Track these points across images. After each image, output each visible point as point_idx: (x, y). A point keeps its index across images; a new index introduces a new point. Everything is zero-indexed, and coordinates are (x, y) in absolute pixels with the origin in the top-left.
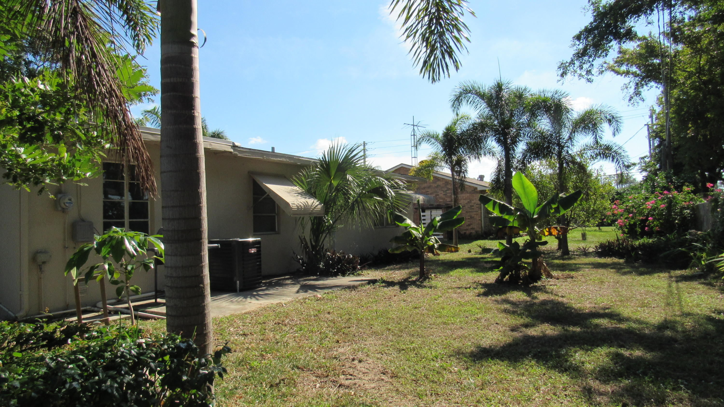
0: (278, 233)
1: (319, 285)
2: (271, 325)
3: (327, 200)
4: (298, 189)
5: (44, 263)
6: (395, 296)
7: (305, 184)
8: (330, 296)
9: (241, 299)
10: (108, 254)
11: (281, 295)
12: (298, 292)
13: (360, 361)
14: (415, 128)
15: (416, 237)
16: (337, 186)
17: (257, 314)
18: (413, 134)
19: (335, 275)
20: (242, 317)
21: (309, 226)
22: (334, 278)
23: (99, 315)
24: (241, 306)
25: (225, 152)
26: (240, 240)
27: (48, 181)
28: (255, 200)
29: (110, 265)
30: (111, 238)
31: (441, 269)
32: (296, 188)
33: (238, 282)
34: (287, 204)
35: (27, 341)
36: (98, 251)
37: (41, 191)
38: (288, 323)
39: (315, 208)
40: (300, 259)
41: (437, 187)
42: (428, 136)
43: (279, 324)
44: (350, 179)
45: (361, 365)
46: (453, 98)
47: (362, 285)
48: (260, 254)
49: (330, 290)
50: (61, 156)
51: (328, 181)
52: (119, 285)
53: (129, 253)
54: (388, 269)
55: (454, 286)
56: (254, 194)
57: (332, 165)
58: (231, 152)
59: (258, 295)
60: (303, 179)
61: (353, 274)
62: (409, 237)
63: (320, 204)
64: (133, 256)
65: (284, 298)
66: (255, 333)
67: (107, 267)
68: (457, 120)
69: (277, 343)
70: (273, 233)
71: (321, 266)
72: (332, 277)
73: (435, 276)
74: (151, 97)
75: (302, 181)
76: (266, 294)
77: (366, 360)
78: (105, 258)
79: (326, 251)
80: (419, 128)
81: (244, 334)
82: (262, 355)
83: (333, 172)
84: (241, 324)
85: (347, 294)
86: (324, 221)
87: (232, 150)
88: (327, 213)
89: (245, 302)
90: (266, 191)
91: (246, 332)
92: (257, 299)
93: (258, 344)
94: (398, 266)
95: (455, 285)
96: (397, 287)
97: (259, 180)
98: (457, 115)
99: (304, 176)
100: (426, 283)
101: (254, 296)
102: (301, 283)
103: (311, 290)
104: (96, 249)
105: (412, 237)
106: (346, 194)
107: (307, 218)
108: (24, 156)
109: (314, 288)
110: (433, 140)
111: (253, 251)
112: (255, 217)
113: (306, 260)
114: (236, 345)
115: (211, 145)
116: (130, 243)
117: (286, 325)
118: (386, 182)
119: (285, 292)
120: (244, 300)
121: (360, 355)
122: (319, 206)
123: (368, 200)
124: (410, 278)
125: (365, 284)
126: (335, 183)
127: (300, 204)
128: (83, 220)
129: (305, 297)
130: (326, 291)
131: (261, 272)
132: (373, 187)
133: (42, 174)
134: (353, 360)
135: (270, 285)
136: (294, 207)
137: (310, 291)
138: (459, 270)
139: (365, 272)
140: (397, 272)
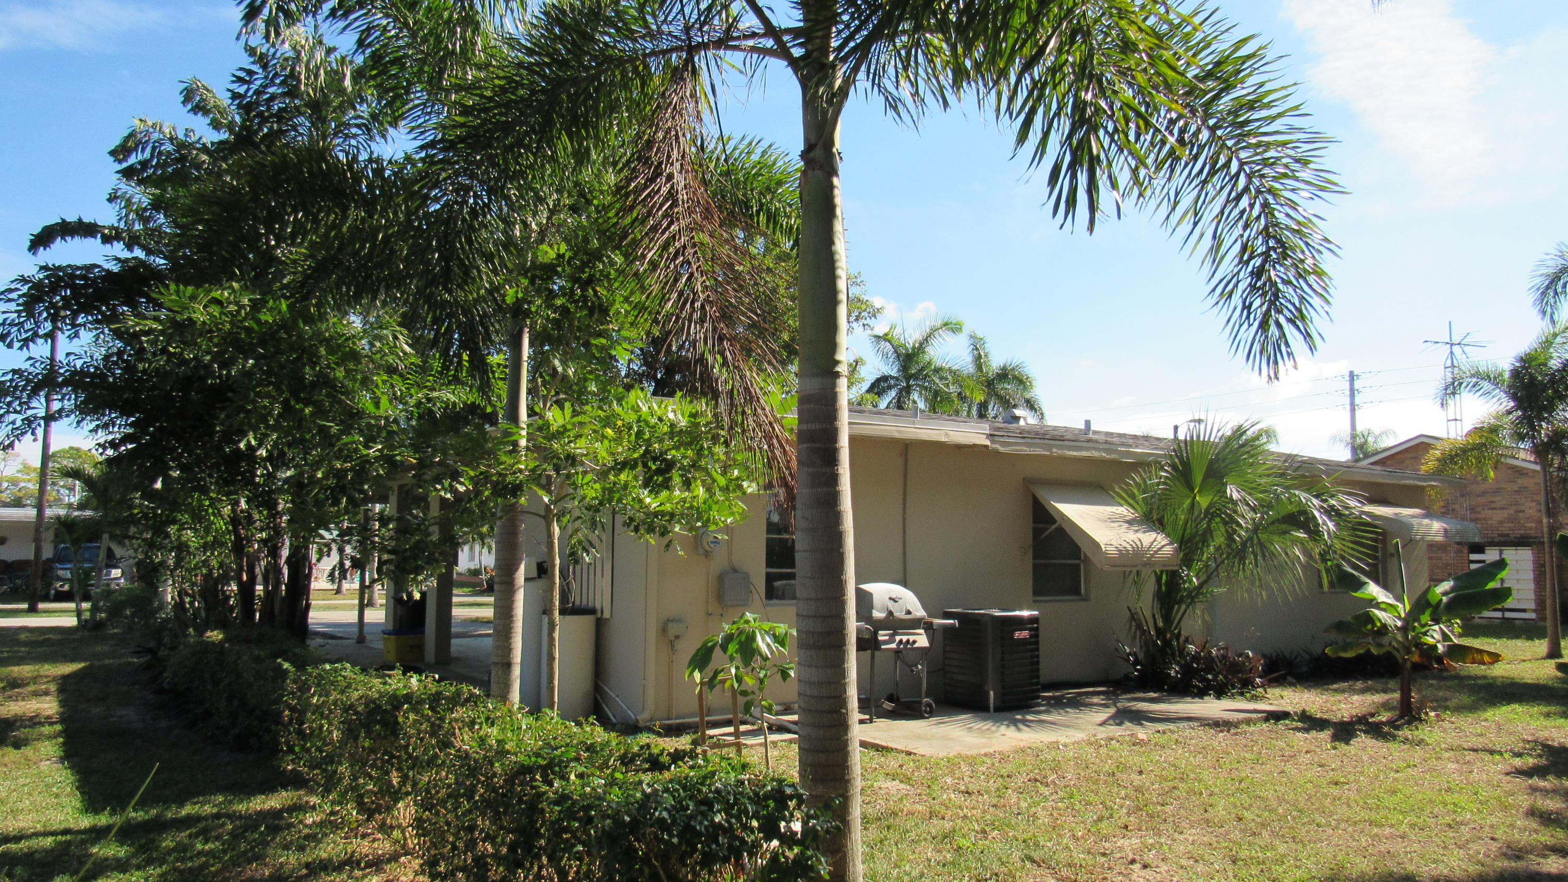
0: (1086, 599)
1: (1151, 712)
2: (1020, 781)
3: (1187, 535)
4: (1125, 513)
5: (677, 637)
6: (1307, 752)
7: (1141, 502)
8: (1162, 739)
9: (987, 725)
10: (736, 652)
11: (1068, 727)
12: (1102, 724)
13: (1145, 867)
14: (1456, 349)
15: (1384, 626)
16: (1209, 507)
17: (1004, 758)
18: (1449, 363)
19: (1201, 694)
20: (972, 761)
21: (1150, 587)
22: (1197, 700)
23: (753, 731)
24: (984, 741)
25: (975, 446)
26: (998, 613)
27: (677, 529)
28: (1037, 533)
29: (737, 668)
30: (741, 632)
31: (1466, 699)
32: (1123, 511)
33: (992, 693)
34: (1096, 545)
35: (632, 760)
36: (724, 648)
37: (668, 546)
38: (1053, 782)
39: (1156, 552)
40: (1130, 654)
41: (1517, 492)
42: (1472, 376)
43: (1036, 780)
44: (1235, 496)
45: (1144, 873)
46: (1542, 282)
47: (1248, 722)
48: (1037, 643)
49: (1172, 726)
50: (695, 494)
51: (1188, 497)
52: (749, 698)
53: (761, 654)
54: (1335, 690)
55: (1465, 746)
56: (1034, 522)
57: (1194, 465)
58: (986, 446)
59: (1024, 722)
60: (1136, 491)
61: (1242, 694)
62: (1366, 625)
63: (1171, 543)
64: (766, 659)
65: (1071, 732)
66: (987, 792)
67: (733, 671)
68: (1555, 335)
69: (1019, 814)
70: (1076, 598)
71: (1173, 673)
72: (1193, 697)
73: (1437, 716)
74: (868, 321)
75: (1133, 496)
76: (1042, 722)
77: (1157, 867)
78: (732, 659)
79: (1187, 640)
80: (1466, 349)
81: (967, 792)
82: (984, 832)
83: (1198, 478)
84: (968, 773)
85: (1205, 736)
86: (1182, 578)
87: (988, 443)
88: (1187, 561)
89: (993, 732)
90: (1056, 517)
91: (971, 788)
92: (1019, 730)
93: (984, 812)
94: (1359, 685)
95: (1478, 742)
96: (1326, 735)
97: (1043, 495)
98: (1553, 321)
99: (1138, 485)
100: (1406, 732)
101: (1015, 723)
102: (1119, 705)
103: (1131, 721)
104: (721, 646)
105: (1374, 624)
106: (1230, 521)
107: (1146, 573)
108: (648, 500)
109: (1138, 717)
110: (1486, 385)
111: (1025, 634)
112: (1035, 566)
113: (1141, 656)
114: (947, 808)
115: (947, 434)
116: (763, 639)
117: (1047, 785)
118: (1315, 501)
119: (1079, 721)
120: (994, 728)
121: (1150, 857)
122: (1168, 548)
123: (1276, 538)
124: (1372, 715)
125: (1259, 719)
126: (1203, 501)
127: (1125, 544)
128: (735, 570)
129: (1111, 735)
130: (1160, 727)
131: (1038, 677)
132: (1283, 512)
133: (669, 521)
134: (1133, 862)
135: (1058, 704)
136: (1112, 550)
137: (1128, 724)
138: (1517, 707)
139: (1274, 692)
140: (1356, 697)
